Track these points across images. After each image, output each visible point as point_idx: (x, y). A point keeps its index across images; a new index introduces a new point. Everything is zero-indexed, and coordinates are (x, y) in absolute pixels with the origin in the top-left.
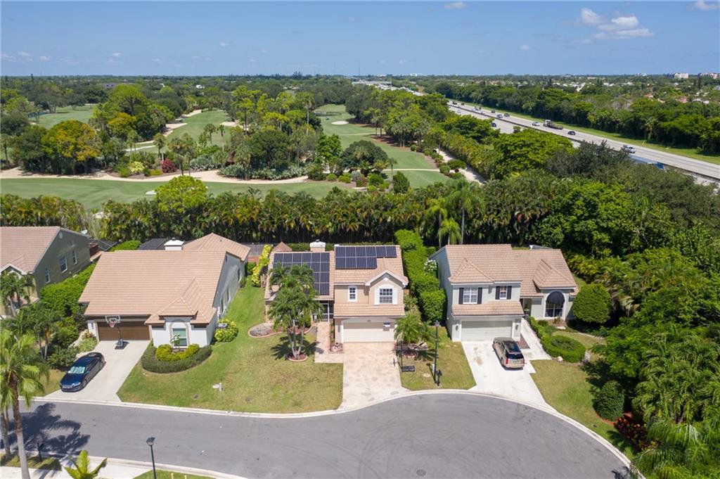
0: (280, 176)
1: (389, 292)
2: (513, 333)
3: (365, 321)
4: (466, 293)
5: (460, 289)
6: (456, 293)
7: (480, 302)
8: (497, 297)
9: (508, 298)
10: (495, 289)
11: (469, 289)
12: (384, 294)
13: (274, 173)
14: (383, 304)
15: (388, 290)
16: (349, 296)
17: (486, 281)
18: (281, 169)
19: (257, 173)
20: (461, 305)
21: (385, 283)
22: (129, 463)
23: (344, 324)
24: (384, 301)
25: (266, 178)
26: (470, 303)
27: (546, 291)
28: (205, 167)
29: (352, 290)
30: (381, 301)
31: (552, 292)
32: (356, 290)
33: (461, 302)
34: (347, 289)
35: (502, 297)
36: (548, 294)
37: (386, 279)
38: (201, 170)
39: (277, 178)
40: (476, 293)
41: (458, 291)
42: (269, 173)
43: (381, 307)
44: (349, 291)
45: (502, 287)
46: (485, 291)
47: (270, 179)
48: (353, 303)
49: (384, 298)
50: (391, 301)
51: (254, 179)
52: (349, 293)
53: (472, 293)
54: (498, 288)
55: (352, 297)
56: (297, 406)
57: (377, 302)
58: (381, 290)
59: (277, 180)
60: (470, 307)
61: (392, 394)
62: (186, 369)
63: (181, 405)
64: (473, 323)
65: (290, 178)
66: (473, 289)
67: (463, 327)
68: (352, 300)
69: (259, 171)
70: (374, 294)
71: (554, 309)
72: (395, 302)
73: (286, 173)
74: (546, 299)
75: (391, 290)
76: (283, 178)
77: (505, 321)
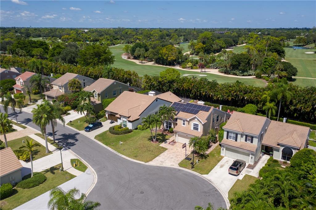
0: (242, 75)
1: (197, 126)
2: (250, 160)
3: (185, 135)
4: (230, 134)
5: (227, 132)
6: (225, 134)
7: (236, 140)
8: (246, 140)
9: (251, 143)
10: (245, 136)
11: (231, 133)
12: (195, 126)
13: (240, 73)
14: (194, 130)
15: (197, 124)
16: (182, 124)
17: (239, 131)
18: (243, 72)
19: (233, 72)
20: (227, 140)
21: (196, 121)
22: (75, 155)
23: (178, 134)
24: (195, 129)
25: (236, 75)
26: (232, 140)
27: (282, 146)
28: (215, 68)
29: (184, 121)
30: (194, 129)
31: (286, 147)
32: (185, 122)
33: (227, 138)
34: (182, 120)
35: (248, 141)
36: (283, 148)
37: (196, 120)
38: (214, 69)
39: (241, 75)
40: (235, 136)
41: (226, 132)
42: (238, 73)
43: (193, 131)
44: (182, 121)
45: (249, 136)
46: (239, 136)
47: (237, 75)
48: (184, 127)
49: (195, 127)
50: (198, 130)
51: (231, 74)
52: (183, 122)
53: (233, 135)
54: (246, 136)
55: (184, 124)
56: (136, 157)
57: (192, 129)
58: (194, 124)
59: (241, 76)
60: (231, 142)
61: (171, 165)
62: (119, 134)
63: (106, 145)
64: (230, 149)
65: (247, 76)
66: (233, 133)
67: (226, 150)
68: (184, 126)
69: (233, 71)
70: (191, 124)
71: (287, 156)
72: (199, 130)
73: (245, 73)
74: (282, 150)
75: (198, 125)
76: (243, 76)
77: (247, 153)
